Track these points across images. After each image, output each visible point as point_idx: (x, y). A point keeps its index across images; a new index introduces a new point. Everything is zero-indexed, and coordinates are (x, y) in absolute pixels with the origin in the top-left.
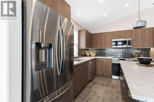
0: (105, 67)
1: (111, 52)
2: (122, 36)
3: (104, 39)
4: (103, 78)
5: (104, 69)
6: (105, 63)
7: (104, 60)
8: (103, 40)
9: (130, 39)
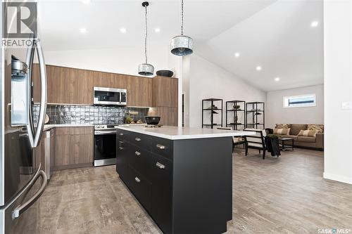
0: (79, 146)
1: (87, 114)
2: (111, 83)
3: (74, 83)
4: (74, 171)
5: (77, 149)
6: (78, 137)
7: (77, 130)
8: (72, 85)
9: (125, 91)
